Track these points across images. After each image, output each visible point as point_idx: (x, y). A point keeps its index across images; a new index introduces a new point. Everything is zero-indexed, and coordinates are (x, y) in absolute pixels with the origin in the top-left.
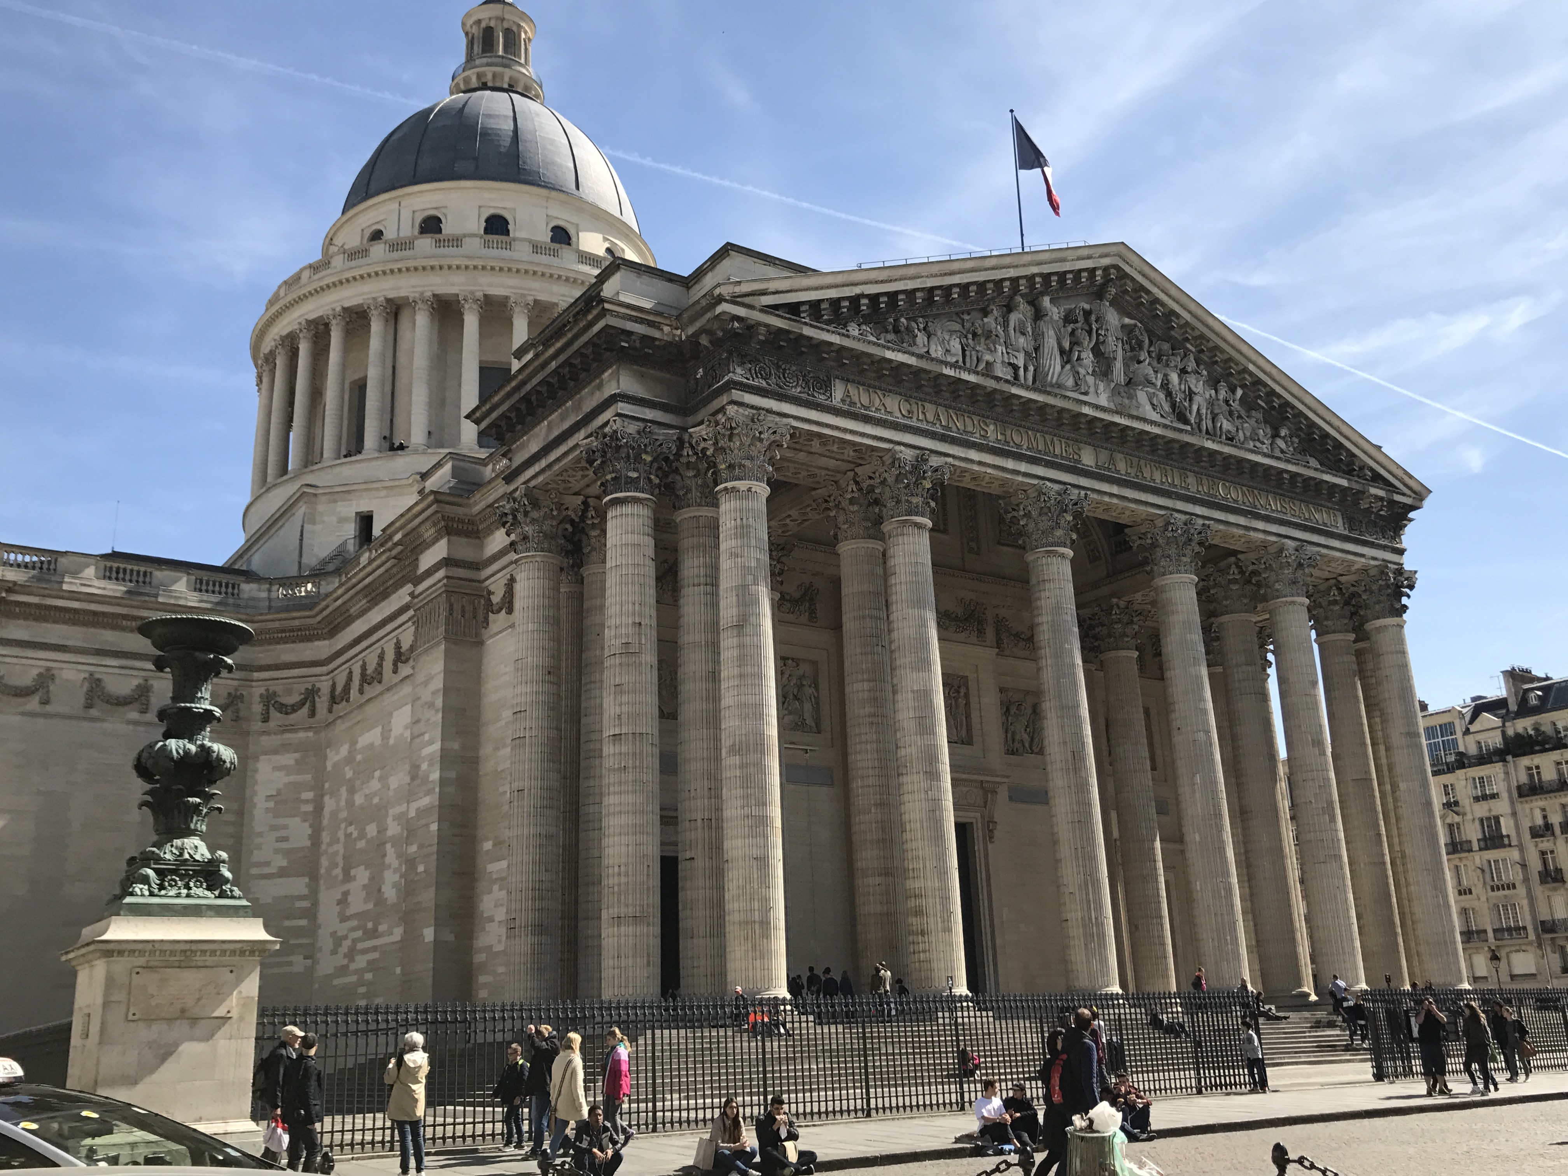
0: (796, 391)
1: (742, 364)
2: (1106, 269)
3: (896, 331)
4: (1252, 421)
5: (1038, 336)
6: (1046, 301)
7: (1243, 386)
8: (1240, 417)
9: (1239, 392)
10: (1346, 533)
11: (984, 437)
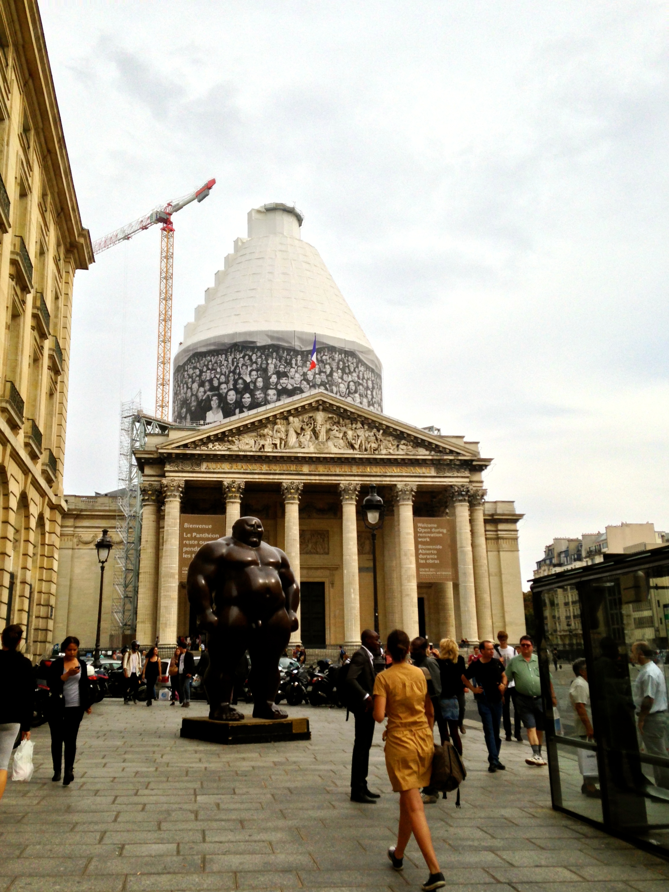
0: (188, 469)
1: (169, 464)
2: (317, 401)
3: (228, 441)
4: (386, 442)
5: (287, 431)
6: (291, 419)
7: (383, 429)
8: (381, 441)
9: (381, 431)
10: (435, 475)
11: (261, 470)
